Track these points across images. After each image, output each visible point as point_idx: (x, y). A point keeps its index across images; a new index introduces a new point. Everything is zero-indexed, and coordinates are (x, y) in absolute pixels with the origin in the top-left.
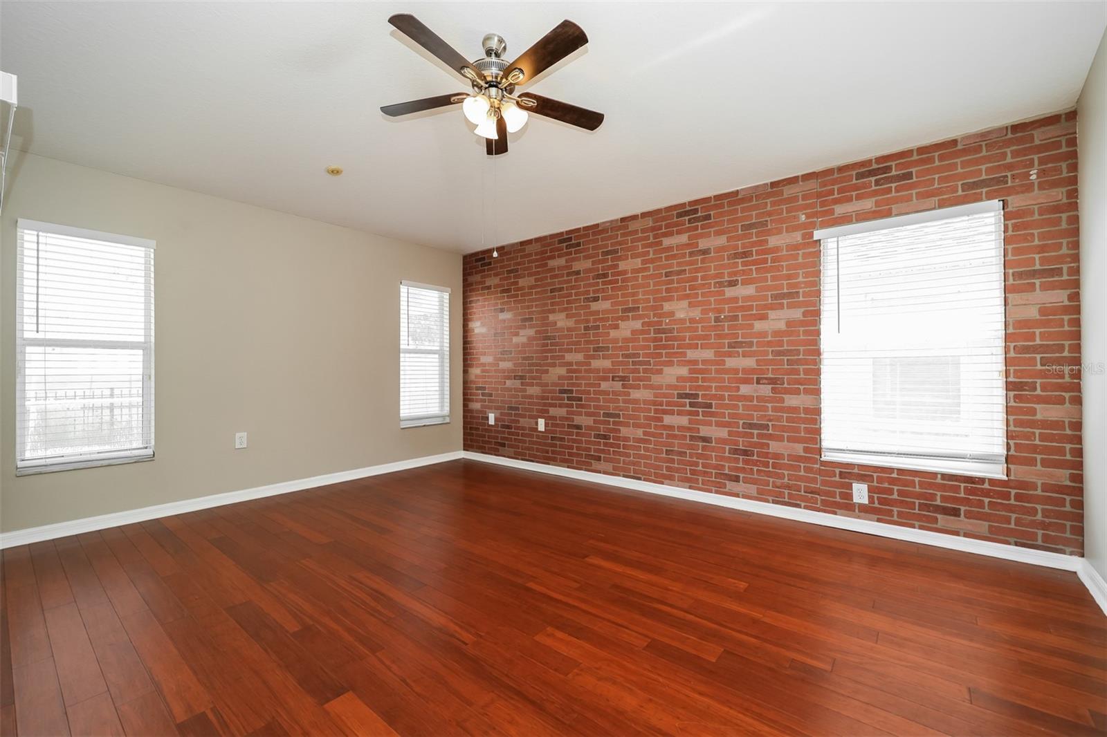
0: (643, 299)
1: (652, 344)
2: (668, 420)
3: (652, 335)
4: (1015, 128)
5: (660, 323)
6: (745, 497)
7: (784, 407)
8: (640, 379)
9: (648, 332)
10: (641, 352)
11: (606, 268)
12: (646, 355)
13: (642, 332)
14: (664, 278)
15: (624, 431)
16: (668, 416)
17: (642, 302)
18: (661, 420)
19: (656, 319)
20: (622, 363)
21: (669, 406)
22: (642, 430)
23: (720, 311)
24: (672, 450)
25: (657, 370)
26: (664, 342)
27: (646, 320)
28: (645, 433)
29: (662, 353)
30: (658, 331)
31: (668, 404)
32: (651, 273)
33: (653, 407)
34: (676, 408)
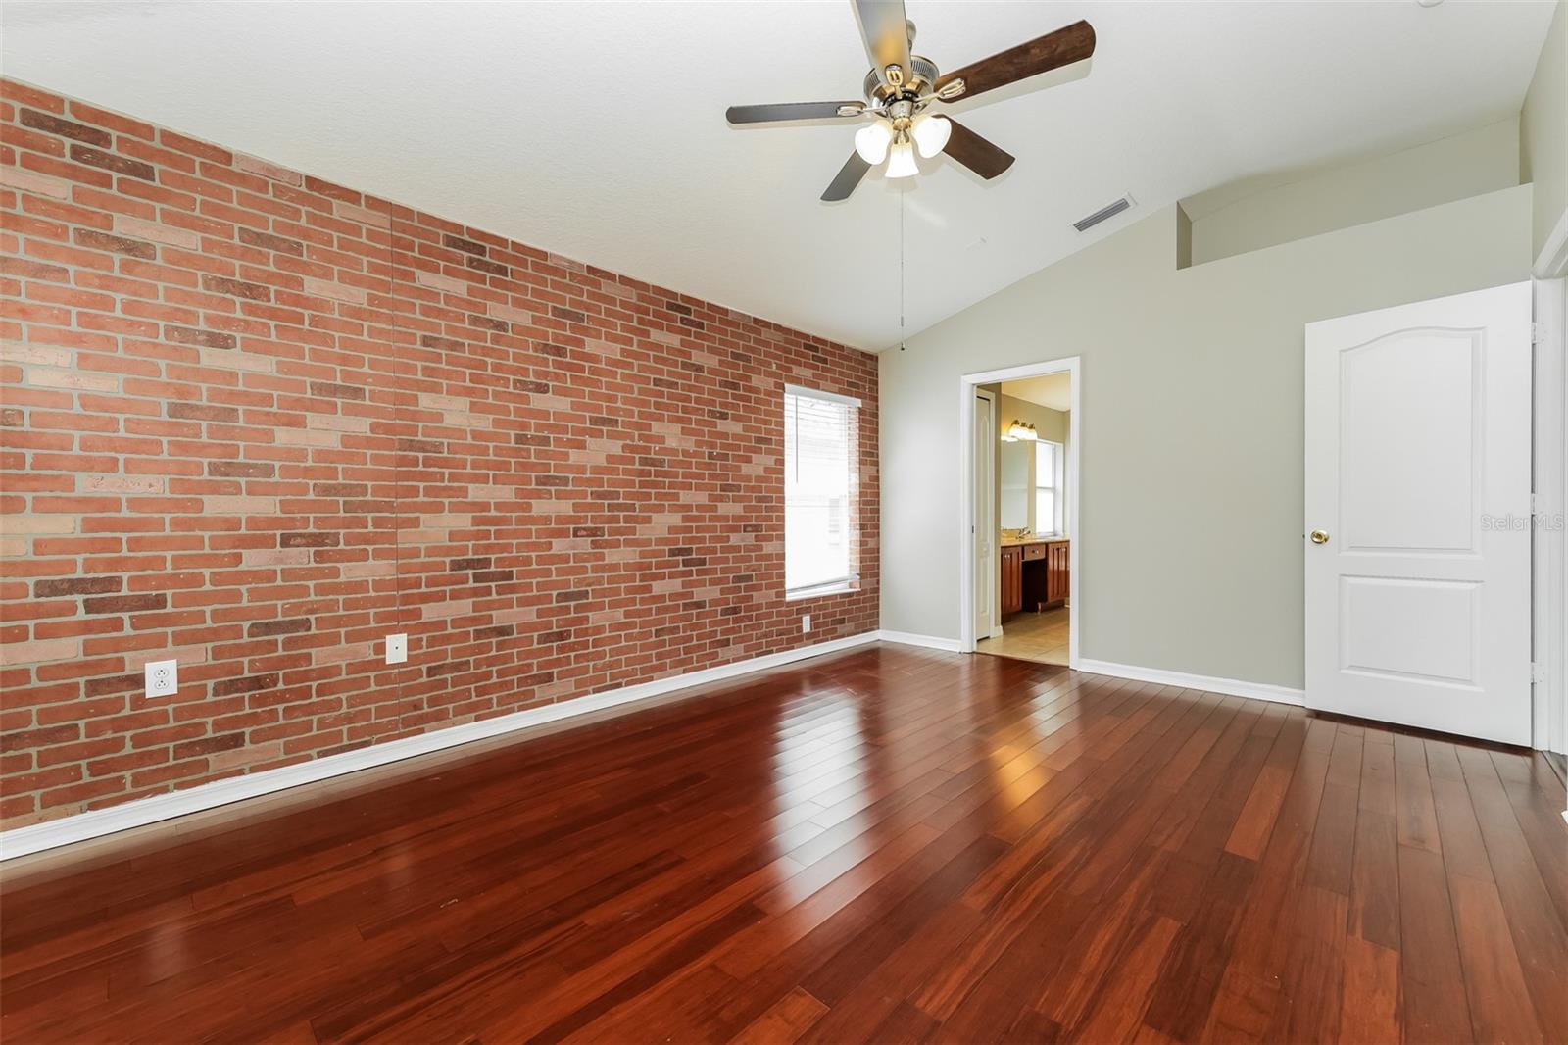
0: (623, 409)
1: (637, 480)
2: (658, 588)
3: (637, 466)
4: (864, 354)
5: (647, 450)
6: (736, 660)
7: (762, 555)
8: (619, 532)
9: (632, 461)
10: (622, 490)
11: (560, 338)
12: (627, 495)
13: (622, 459)
14: (651, 386)
15: (594, 618)
16: (658, 582)
17: (622, 413)
18: (648, 589)
19: (641, 443)
20: (590, 508)
21: (660, 568)
22: (622, 610)
23: (713, 445)
24: (662, 629)
25: (644, 517)
26: (652, 478)
27: (628, 442)
28: (627, 614)
29: (650, 493)
30: (644, 461)
31: (658, 565)
32: (634, 373)
33: (638, 573)
34: (667, 570)
